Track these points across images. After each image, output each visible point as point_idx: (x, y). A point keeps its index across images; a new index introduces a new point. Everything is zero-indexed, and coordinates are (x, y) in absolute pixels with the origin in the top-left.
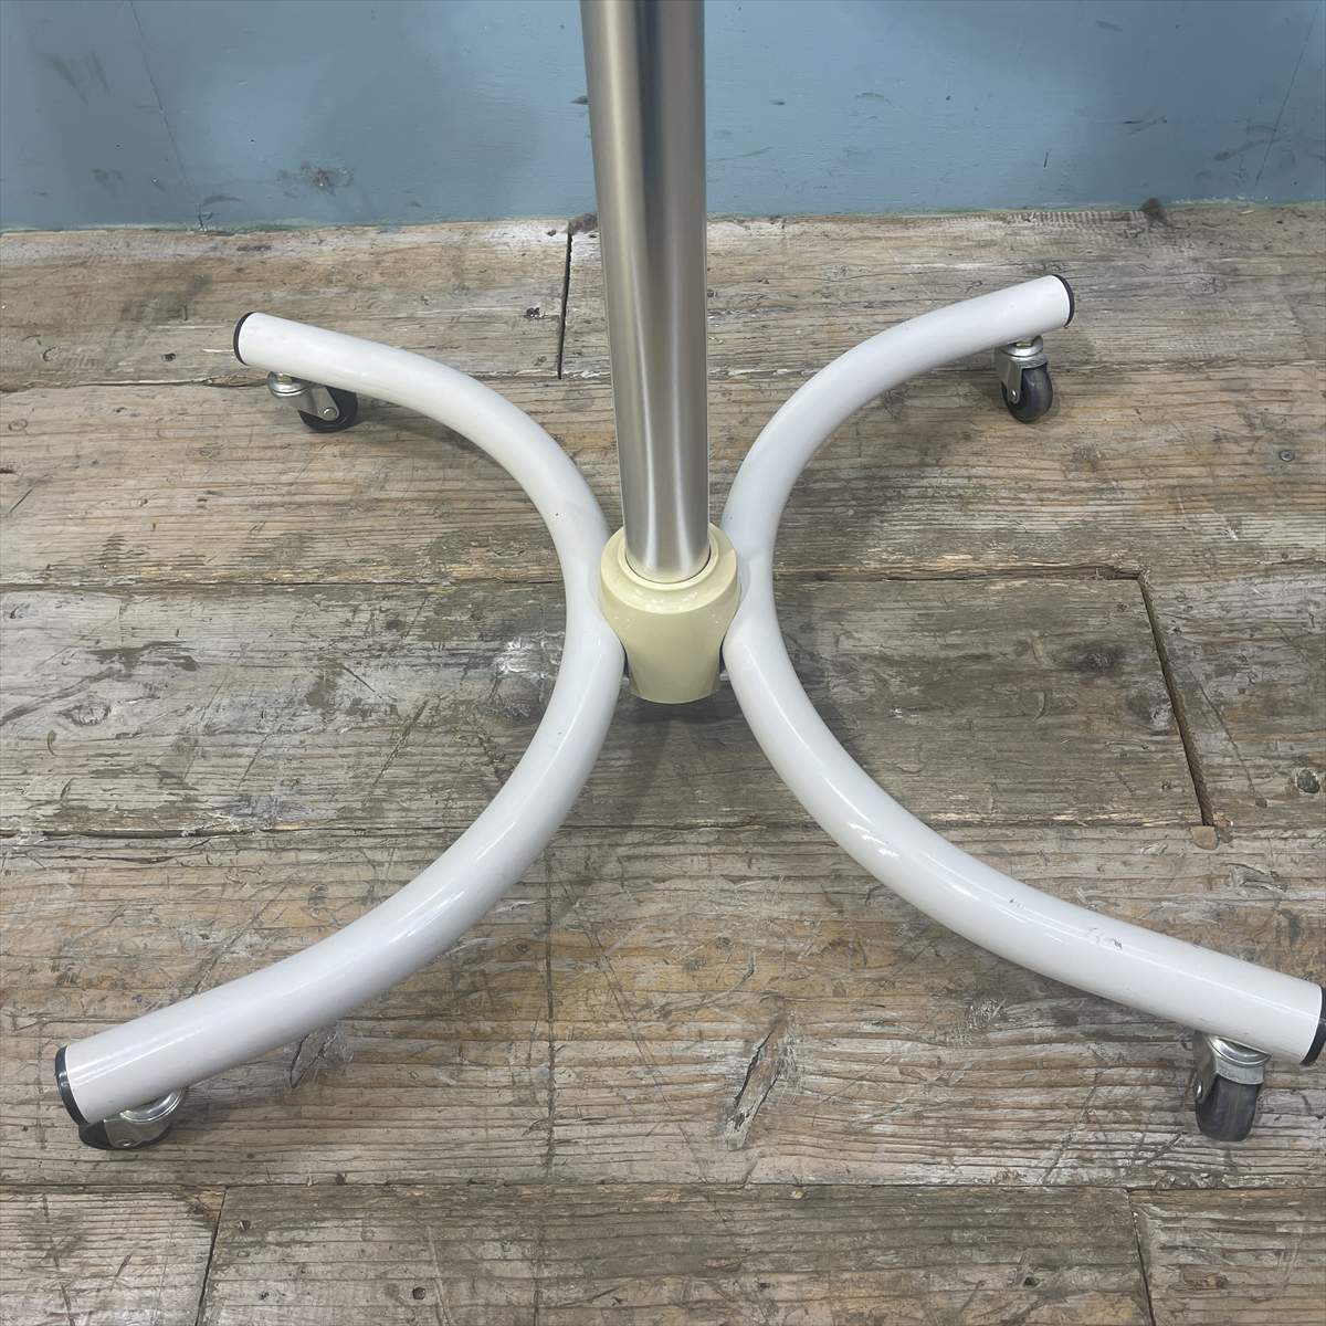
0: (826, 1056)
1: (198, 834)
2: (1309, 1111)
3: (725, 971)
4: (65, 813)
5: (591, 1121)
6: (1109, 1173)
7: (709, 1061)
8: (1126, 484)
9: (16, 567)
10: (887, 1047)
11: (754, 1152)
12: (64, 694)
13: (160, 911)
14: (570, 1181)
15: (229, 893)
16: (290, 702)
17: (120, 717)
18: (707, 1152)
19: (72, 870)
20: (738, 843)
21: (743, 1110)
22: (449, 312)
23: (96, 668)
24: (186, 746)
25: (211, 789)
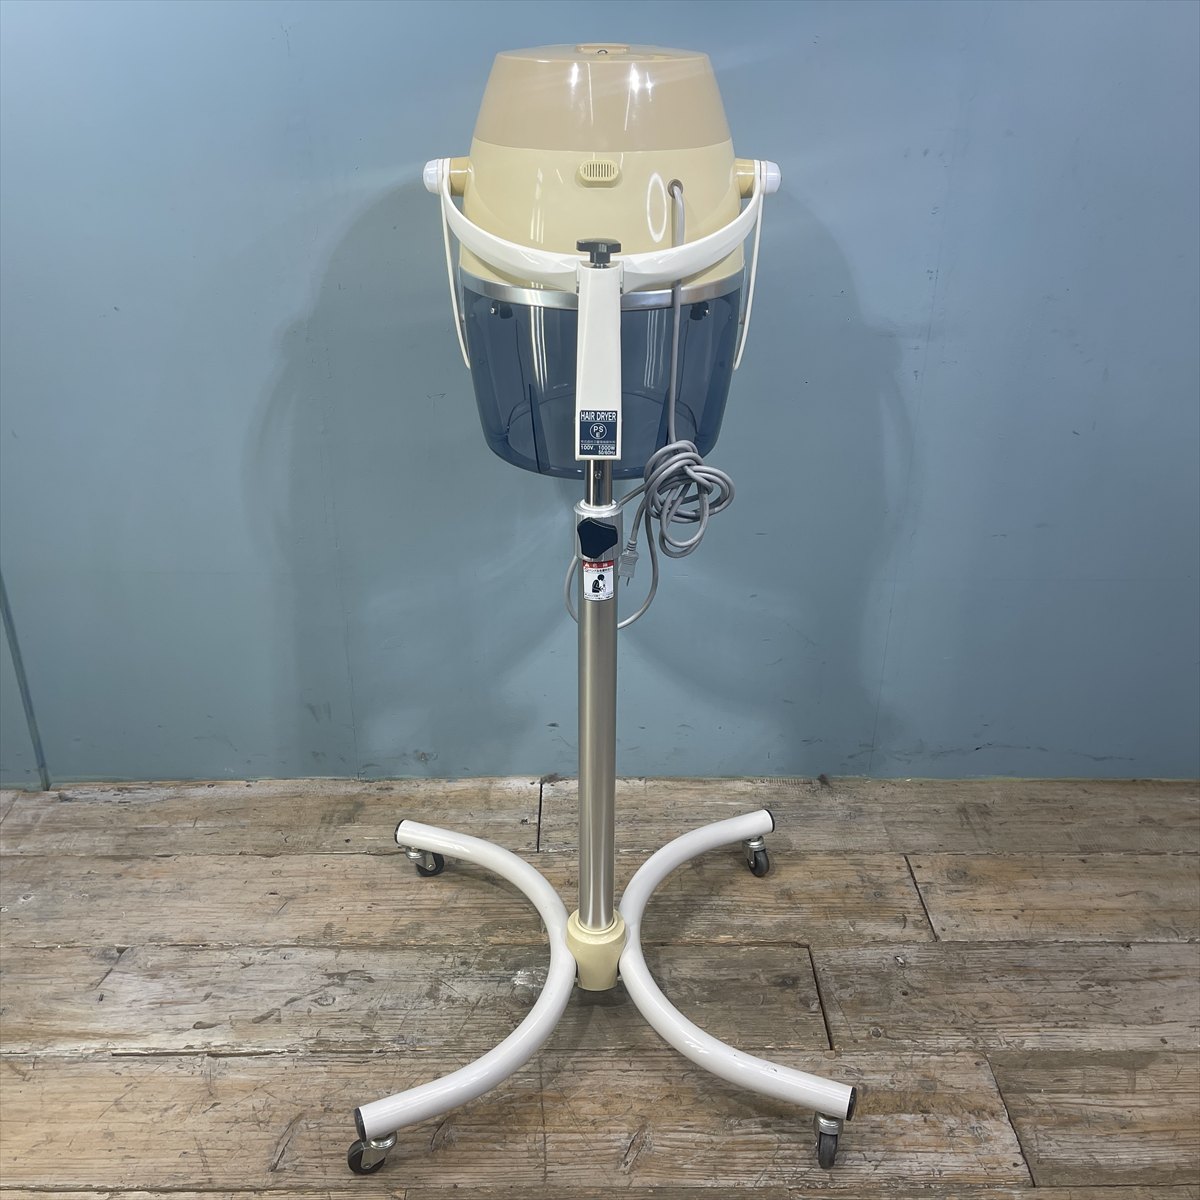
0: (662, 1139)
1: (380, 1052)
2: (866, 1159)
3: (619, 1106)
4: (320, 1043)
5: (562, 1164)
6: (782, 1183)
7: (613, 1141)
8: (804, 906)
9: (283, 937)
10: (690, 1136)
11: (632, 1175)
12: (313, 992)
13: (367, 1082)
14: (555, 1187)
15: (397, 1075)
16: (419, 997)
17: (340, 1003)
18: (612, 1175)
19: (325, 1066)
20: (626, 1056)
21: (628, 1160)
22: (483, 821)
23: (326, 981)
24: (372, 1015)
25: (385, 1033)
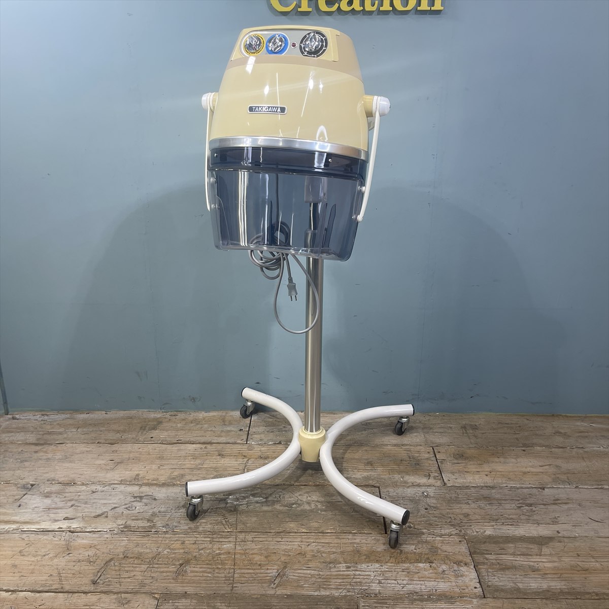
0: (295, 573)
1: (156, 531)
2: (398, 584)
3: (274, 557)
4: (125, 527)
5: (242, 583)
6: (353, 594)
7: (269, 573)
8: (378, 469)
9: (114, 480)
10: (309, 572)
11: (277, 589)
12: (126, 504)
13: (147, 545)
14: (237, 594)
15: (163, 542)
16: (178, 507)
17: (138, 509)
18: (267, 589)
19: (127, 537)
20: (280, 535)
21: (275, 582)
23: (133, 499)
24: (154, 515)
25: (160, 523)
